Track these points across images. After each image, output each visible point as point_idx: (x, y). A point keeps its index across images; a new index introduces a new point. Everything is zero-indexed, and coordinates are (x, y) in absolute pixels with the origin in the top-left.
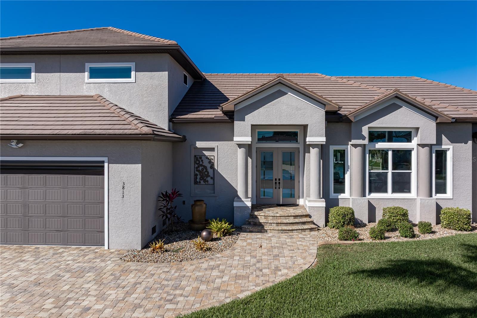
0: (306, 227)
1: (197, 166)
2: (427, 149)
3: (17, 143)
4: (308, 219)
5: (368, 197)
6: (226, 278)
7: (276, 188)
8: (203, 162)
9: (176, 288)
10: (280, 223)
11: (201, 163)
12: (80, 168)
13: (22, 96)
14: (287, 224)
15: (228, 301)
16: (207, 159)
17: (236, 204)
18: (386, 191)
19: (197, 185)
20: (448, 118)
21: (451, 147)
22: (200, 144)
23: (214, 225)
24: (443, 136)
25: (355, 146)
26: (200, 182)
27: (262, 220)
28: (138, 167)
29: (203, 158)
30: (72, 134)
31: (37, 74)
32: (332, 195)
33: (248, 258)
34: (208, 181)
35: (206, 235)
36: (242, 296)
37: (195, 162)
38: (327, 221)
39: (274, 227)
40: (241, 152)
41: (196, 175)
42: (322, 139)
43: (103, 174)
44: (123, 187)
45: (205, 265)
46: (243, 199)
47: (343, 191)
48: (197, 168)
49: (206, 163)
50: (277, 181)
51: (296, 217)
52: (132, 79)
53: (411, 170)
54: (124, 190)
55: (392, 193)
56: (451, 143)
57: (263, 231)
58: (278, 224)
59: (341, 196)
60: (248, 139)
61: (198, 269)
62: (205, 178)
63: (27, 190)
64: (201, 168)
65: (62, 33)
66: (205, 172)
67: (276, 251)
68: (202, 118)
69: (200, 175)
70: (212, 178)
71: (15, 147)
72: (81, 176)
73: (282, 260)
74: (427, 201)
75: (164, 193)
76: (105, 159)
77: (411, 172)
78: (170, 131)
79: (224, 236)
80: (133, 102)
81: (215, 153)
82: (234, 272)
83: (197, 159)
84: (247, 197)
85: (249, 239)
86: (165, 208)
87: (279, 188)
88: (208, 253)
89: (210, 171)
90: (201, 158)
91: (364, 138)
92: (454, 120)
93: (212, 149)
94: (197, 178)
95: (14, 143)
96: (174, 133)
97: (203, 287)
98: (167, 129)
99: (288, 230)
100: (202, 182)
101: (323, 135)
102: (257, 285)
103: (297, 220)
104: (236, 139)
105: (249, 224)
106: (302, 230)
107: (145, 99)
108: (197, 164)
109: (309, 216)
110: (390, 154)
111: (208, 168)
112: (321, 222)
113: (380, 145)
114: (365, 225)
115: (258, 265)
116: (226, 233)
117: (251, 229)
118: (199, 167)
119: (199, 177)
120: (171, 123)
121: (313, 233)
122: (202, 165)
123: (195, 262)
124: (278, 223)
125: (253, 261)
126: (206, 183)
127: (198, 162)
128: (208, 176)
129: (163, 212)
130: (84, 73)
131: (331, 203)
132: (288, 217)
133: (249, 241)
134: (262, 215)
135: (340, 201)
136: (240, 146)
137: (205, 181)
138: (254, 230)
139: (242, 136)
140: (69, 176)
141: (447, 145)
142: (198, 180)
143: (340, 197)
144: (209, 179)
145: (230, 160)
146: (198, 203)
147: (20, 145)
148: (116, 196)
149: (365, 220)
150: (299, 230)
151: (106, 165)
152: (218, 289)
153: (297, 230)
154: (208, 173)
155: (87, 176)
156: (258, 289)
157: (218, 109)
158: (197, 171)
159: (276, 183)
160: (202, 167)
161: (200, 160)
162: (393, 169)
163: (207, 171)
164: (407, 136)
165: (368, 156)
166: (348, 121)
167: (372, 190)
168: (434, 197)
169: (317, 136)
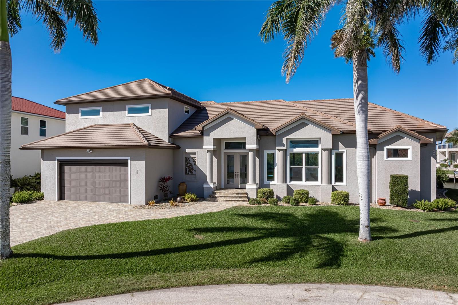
0: (242, 199)
1: (187, 163)
2: (326, 152)
3: (90, 151)
4: (245, 195)
5: (288, 183)
7: (236, 178)
8: (190, 161)
10: (226, 197)
11: (189, 162)
12: (118, 163)
13: (96, 125)
16: (192, 160)
17: (205, 186)
18: (301, 180)
19: (187, 175)
20: (338, 131)
21: (346, 151)
22: (188, 151)
23: (187, 196)
24: (340, 142)
25: (280, 150)
26: (188, 173)
28: (144, 162)
29: (190, 159)
30: (113, 146)
31: (103, 113)
32: (266, 182)
34: (193, 173)
35: (179, 199)
37: (186, 161)
39: (223, 198)
40: (208, 155)
41: (186, 169)
42: (255, 147)
43: (128, 166)
44: (137, 173)
46: (209, 183)
47: (273, 180)
48: (187, 165)
49: (192, 162)
50: (237, 174)
51: (237, 193)
52: (150, 114)
53: (318, 166)
54: (138, 174)
55: (305, 182)
56: (345, 148)
57: (215, 200)
60: (211, 147)
62: (191, 171)
63: (95, 174)
65: (118, 86)
66: (191, 167)
68: (187, 135)
69: (188, 169)
70: (195, 171)
71: (89, 152)
72: (119, 167)
74: (326, 187)
75: (163, 178)
76: (129, 158)
77: (318, 168)
78: (170, 143)
79: (191, 201)
80: (150, 126)
81: (196, 156)
83: (187, 160)
84: (212, 182)
86: (163, 186)
87: (238, 178)
88: (175, 207)
89: (194, 166)
90: (189, 159)
91: (284, 146)
92: (341, 133)
93: (195, 154)
94: (187, 171)
95: (88, 150)
96: (172, 144)
98: (168, 142)
99: (229, 200)
100: (190, 173)
101: (255, 144)
104: (204, 147)
105: (210, 197)
106: (237, 200)
107: (156, 125)
108: (187, 162)
109: (247, 194)
110: (304, 155)
111: (193, 164)
113: (297, 150)
116: (192, 200)
117: (209, 200)
118: (188, 164)
119: (188, 170)
120: (170, 138)
122: (189, 163)
124: (225, 197)
126: (192, 174)
127: (187, 161)
128: (193, 169)
129: (161, 188)
130: (125, 112)
132: (233, 194)
135: (271, 186)
136: (208, 151)
137: (191, 173)
138: (211, 200)
139: (208, 145)
140: (113, 167)
141: (342, 149)
142: (187, 172)
143: (271, 183)
144: (193, 171)
145: (205, 160)
146: (182, 184)
147: (91, 151)
148: (134, 177)
150: (236, 200)
151: (129, 161)
153: (234, 200)
154: (193, 168)
155: (121, 167)
157: (193, 129)
158: (187, 166)
159: (236, 174)
160: (190, 164)
161: (189, 160)
162: (306, 165)
163: (192, 167)
164: (315, 144)
165: (288, 157)
166: (272, 134)
167: (292, 179)
168: (333, 184)
169: (252, 145)
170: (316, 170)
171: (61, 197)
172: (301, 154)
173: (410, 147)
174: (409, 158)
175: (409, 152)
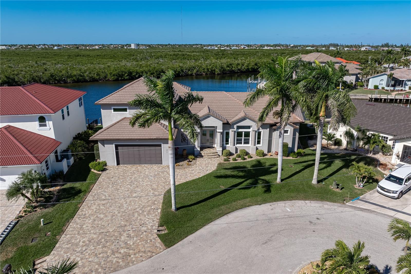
0: (216, 156)
2: (255, 132)
4: (217, 154)
5: (236, 146)
6: (196, 173)
9: (186, 175)
12: (154, 145)
13: (125, 117)
14: (210, 156)
15: (198, 177)
16: (185, 135)
17: (195, 150)
18: (241, 144)
19: (182, 143)
21: (262, 131)
22: (182, 130)
23: (190, 157)
25: (232, 131)
27: (203, 155)
30: (154, 139)
31: (129, 110)
32: (225, 145)
33: (200, 167)
35: (188, 160)
36: (200, 177)
38: (222, 154)
41: (182, 140)
42: (222, 131)
43: (162, 146)
44: (167, 150)
45: (190, 170)
46: (197, 148)
47: (228, 144)
50: (208, 140)
53: (250, 137)
55: (243, 144)
58: (208, 156)
59: (227, 145)
61: (189, 171)
63: (139, 151)
64: (183, 138)
67: (207, 165)
72: (154, 147)
73: (208, 168)
74: (254, 147)
76: (162, 143)
79: (193, 160)
82: (198, 171)
84: (199, 147)
85: (200, 161)
87: (208, 142)
88: (190, 166)
89: (186, 138)
90: (183, 134)
91: (234, 129)
97: (192, 175)
100: (184, 142)
101: (222, 129)
102: (203, 174)
103: (213, 154)
105: (199, 155)
108: (182, 136)
109: (217, 153)
110: (243, 133)
112: (221, 154)
113: (240, 130)
114: (234, 154)
115: (203, 169)
117: (200, 157)
121: (218, 158)
123: (188, 169)
125: (202, 168)
128: (186, 140)
131: (224, 148)
133: (200, 162)
134: (203, 153)
135: (227, 148)
141: (261, 130)
144: (186, 141)
146: (184, 150)
149: (234, 153)
150: (214, 157)
152: (195, 175)
156: (204, 175)
162: (244, 137)
164: (249, 127)
165: (236, 133)
166: (230, 124)
167: (237, 143)
168: (256, 145)
169: (220, 130)
170: (249, 139)
171: (118, 164)
172: (242, 132)
173: (289, 129)
174: (289, 134)
175: (289, 131)
